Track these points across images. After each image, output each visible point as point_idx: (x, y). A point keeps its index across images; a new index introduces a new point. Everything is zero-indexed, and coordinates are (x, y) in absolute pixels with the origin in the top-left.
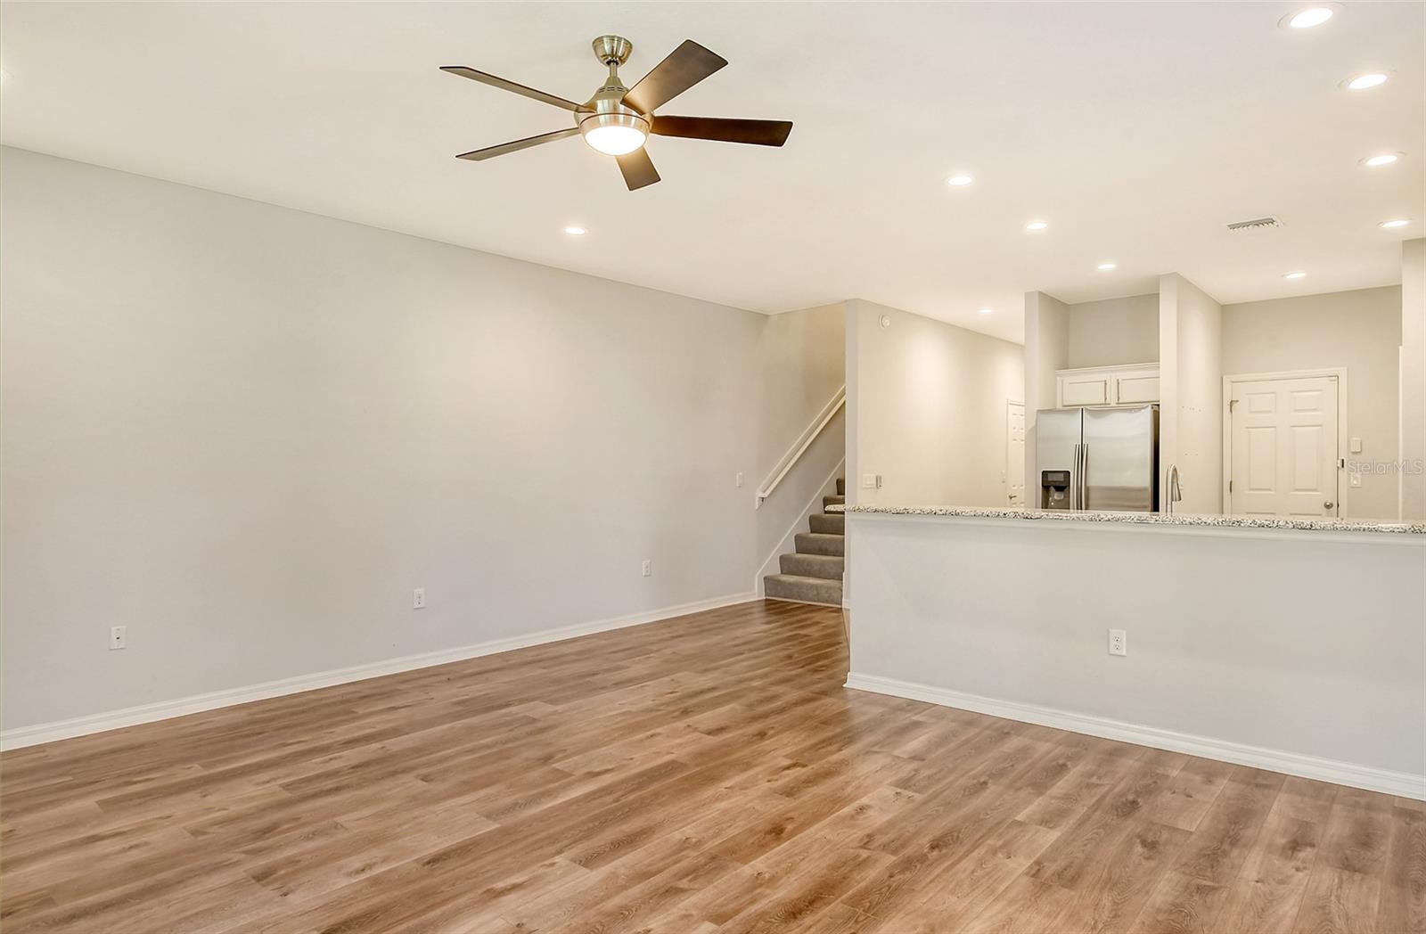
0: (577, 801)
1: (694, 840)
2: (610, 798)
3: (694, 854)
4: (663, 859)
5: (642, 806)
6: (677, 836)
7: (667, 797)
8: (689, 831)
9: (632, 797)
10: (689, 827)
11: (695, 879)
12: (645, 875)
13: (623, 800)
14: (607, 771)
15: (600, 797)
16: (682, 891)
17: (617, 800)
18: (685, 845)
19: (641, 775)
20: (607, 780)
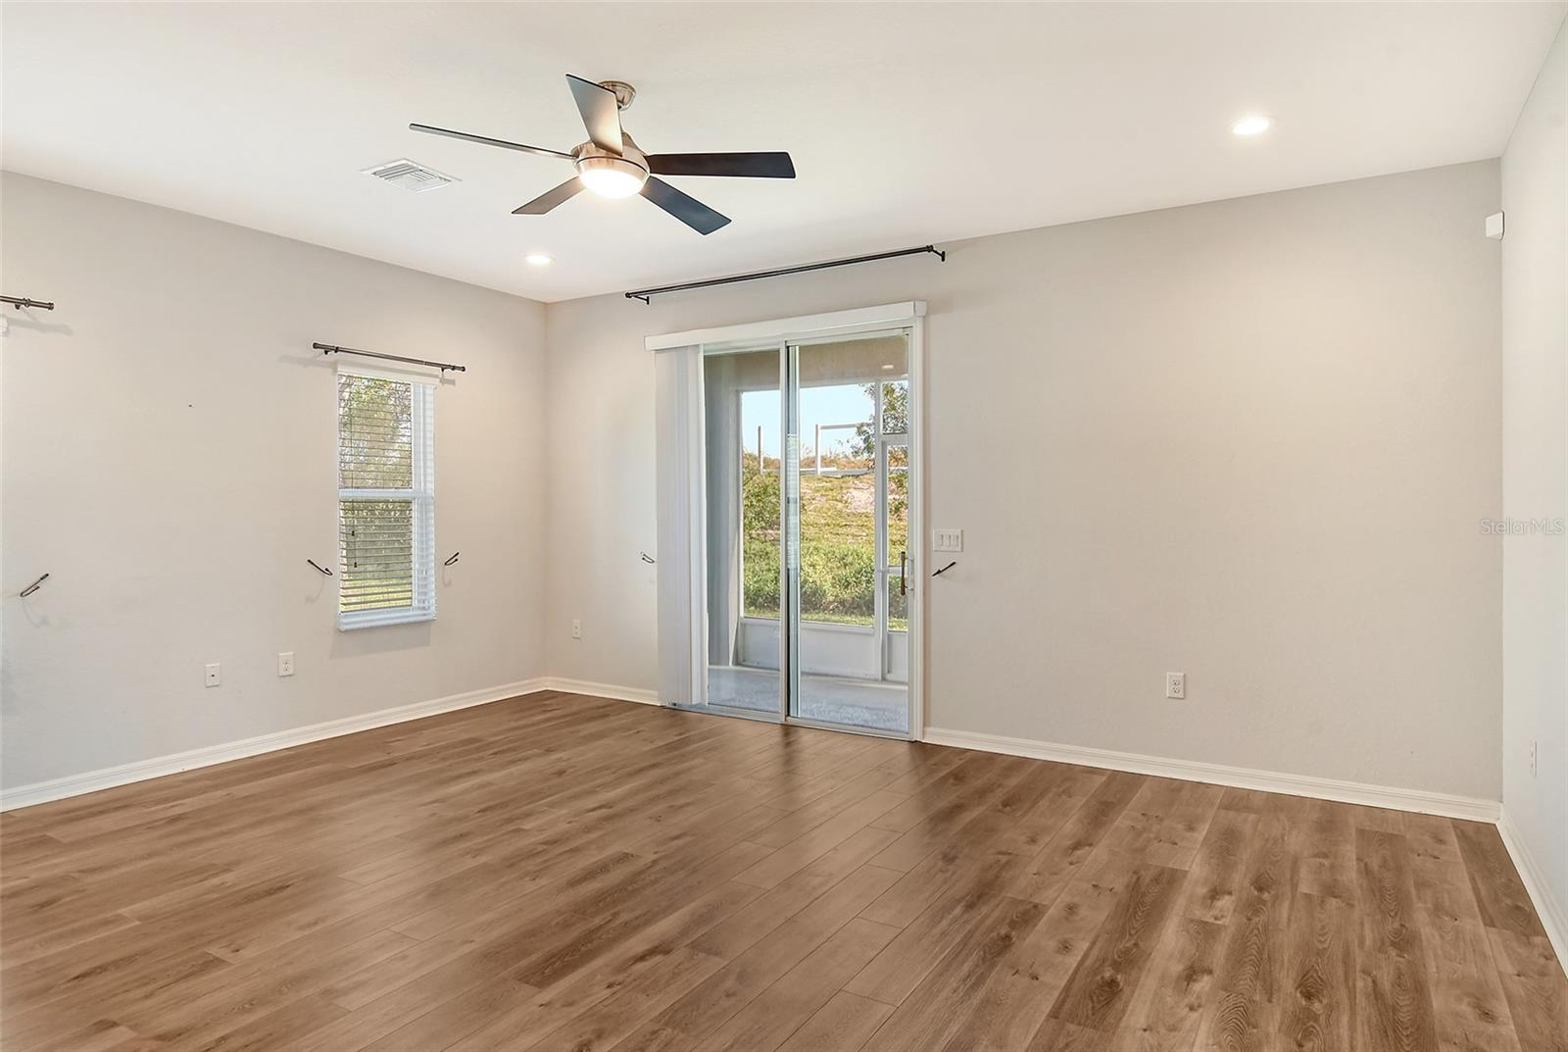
0: (665, 911)
1: (526, 879)
2: (625, 917)
3: (530, 868)
4: (558, 863)
5: (581, 910)
6: (543, 881)
7: (554, 923)
8: (530, 886)
9: (598, 921)
10: (530, 890)
11: (531, 851)
12: (575, 850)
13: (607, 915)
14: (642, 958)
15: (637, 918)
16: (542, 843)
17: (615, 915)
18: (535, 876)
19: (590, 956)
20: (636, 944)
